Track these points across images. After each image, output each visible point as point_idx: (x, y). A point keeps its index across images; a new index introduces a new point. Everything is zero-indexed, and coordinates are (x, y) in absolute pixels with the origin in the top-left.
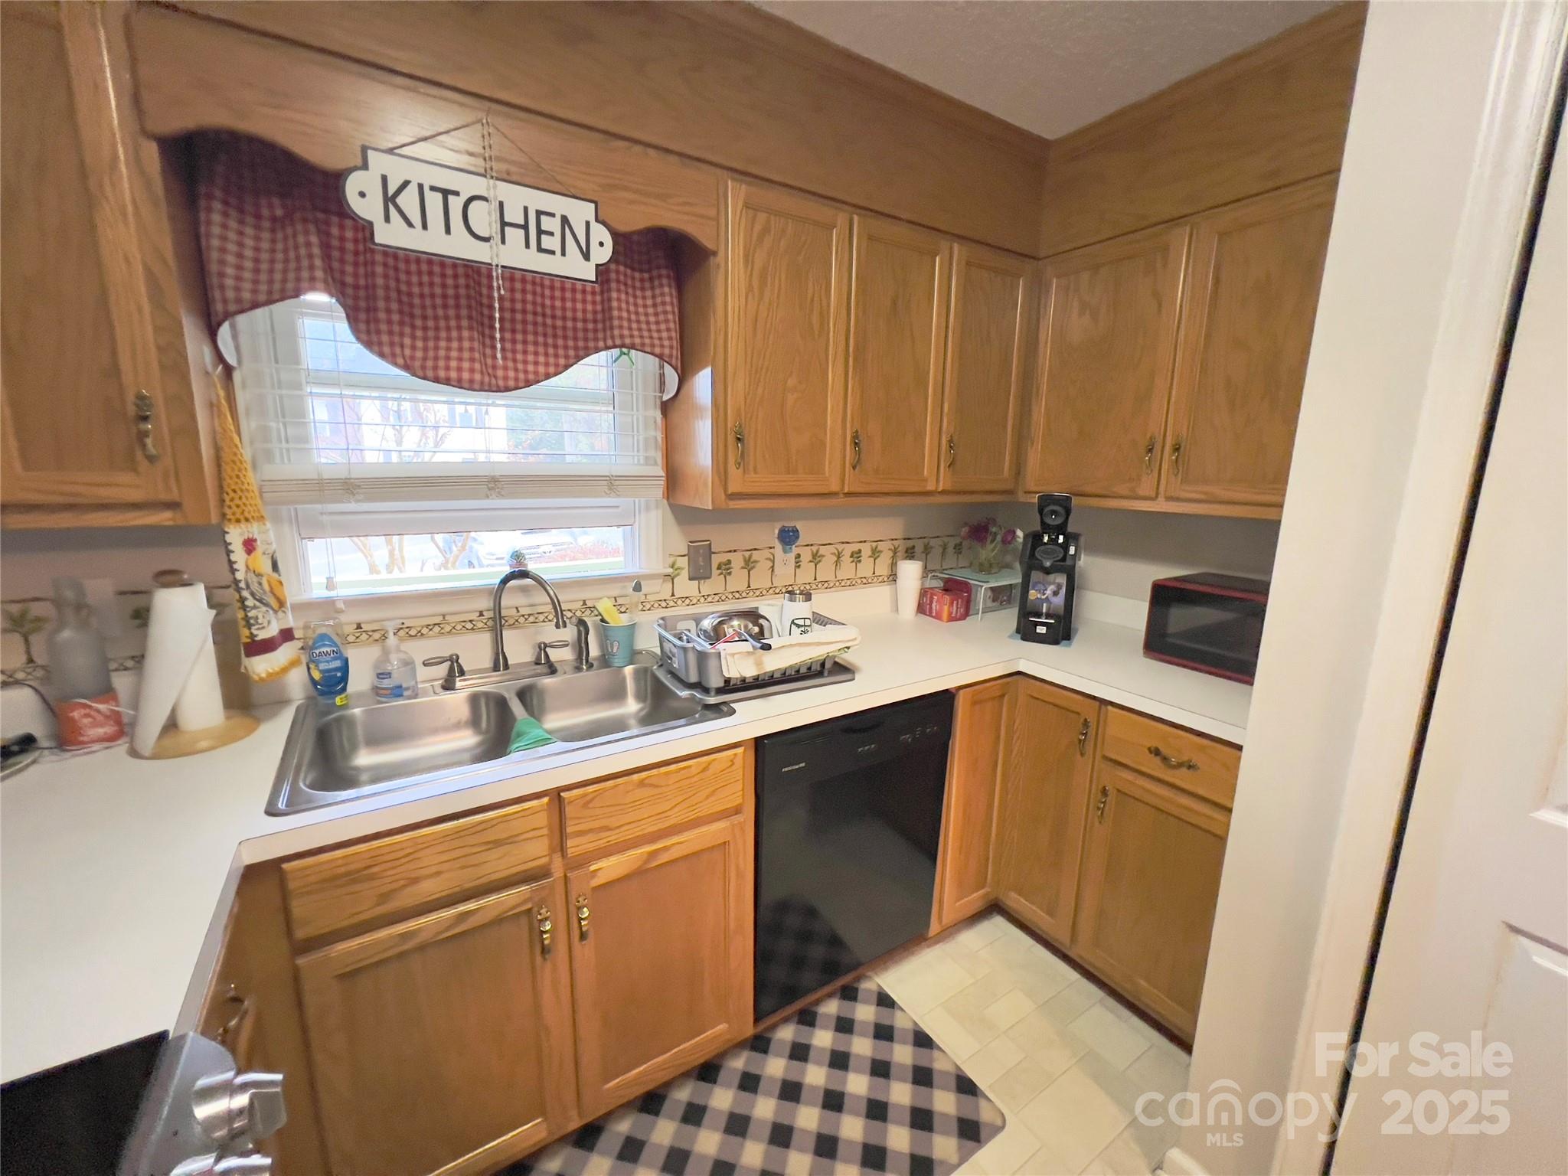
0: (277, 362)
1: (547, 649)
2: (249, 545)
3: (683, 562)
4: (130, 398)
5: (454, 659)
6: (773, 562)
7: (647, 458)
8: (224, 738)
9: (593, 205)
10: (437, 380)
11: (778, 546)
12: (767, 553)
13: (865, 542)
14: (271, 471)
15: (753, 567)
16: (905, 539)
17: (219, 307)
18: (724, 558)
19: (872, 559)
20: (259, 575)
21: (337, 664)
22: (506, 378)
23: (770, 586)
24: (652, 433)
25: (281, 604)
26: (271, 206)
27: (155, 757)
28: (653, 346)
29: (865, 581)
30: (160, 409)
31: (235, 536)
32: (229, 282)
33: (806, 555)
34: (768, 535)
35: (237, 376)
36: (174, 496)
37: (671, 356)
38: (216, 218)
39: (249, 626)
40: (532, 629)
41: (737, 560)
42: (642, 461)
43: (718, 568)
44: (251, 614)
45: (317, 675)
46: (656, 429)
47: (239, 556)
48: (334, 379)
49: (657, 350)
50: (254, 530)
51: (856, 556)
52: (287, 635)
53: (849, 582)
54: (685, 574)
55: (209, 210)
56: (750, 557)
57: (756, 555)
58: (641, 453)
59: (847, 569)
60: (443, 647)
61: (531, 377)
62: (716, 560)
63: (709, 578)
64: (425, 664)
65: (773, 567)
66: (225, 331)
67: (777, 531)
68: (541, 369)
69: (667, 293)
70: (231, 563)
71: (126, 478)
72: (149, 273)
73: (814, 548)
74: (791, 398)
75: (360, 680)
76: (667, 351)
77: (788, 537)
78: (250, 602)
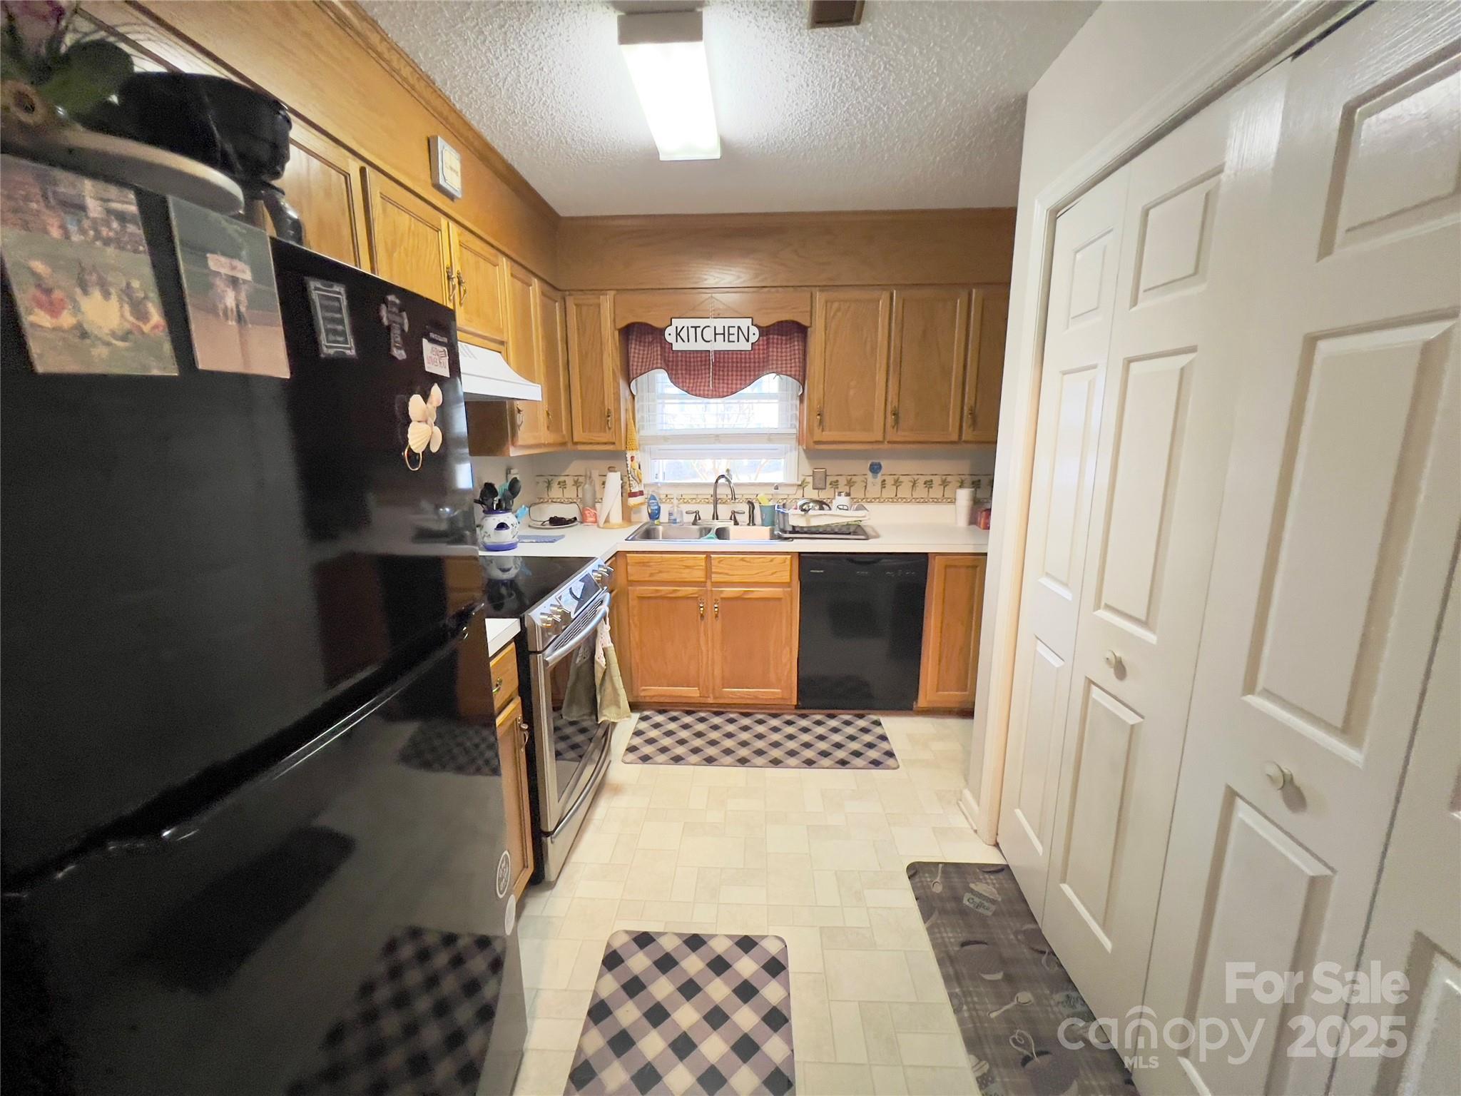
0: (648, 392)
1: (736, 514)
2: (632, 458)
3: (810, 479)
4: (606, 409)
5: (697, 513)
6: (866, 483)
7: (791, 425)
8: (621, 527)
9: (751, 319)
10: (696, 395)
11: (870, 475)
12: (862, 478)
13: (936, 475)
14: (643, 433)
15: (852, 486)
16: (971, 475)
17: (631, 376)
18: (835, 479)
19: (942, 487)
20: (634, 469)
21: (656, 507)
22: (723, 392)
23: (863, 497)
24: (795, 412)
25: (640, 481)
26: (648, 338)
27: (603, 528)
28: (786, 371)
29: (936, 500)
30: (613, 413)
31: (629, 456)
32: (635, 368)
33: (890, 480)
34: (864, 466)
35: (636, 398)
36: (613, 441)
37: (795, 375)
38: (633, 346)
39: (630, 487)
40: (733, 505)
41: (843, 481)
42: (789, 426)
43: (831, 484)
44: (631, 482)
45: (650, 511)
46: (796, 410)
47: (629, 462)
48: (664, 396)
49: (789, 373)
50: (634, 453)
51: (929, 484)
52: (641, 493)
53: (922, 500)
54: (810, 486)
55: (631, 343)
56: (851, 479)
57: (854, 479)
58: (789, 422)
59: (921, 491)
60: (693, 508)
61: (734, 390)
62: (829, 479)
63: (825, 489)
64: (687, 513)
65: (866, 486)
66: (633, 384)
67: (869, 465)
68: (739, 386)
69: (797, 345)
70: (627, 464)
71: (602, 434)
72: (613, 370)
73: (896, 477)
74: (852, 393)
75: (664, 517)
76: (793, 373)
77: (875, 469)
78: (631, 478)
